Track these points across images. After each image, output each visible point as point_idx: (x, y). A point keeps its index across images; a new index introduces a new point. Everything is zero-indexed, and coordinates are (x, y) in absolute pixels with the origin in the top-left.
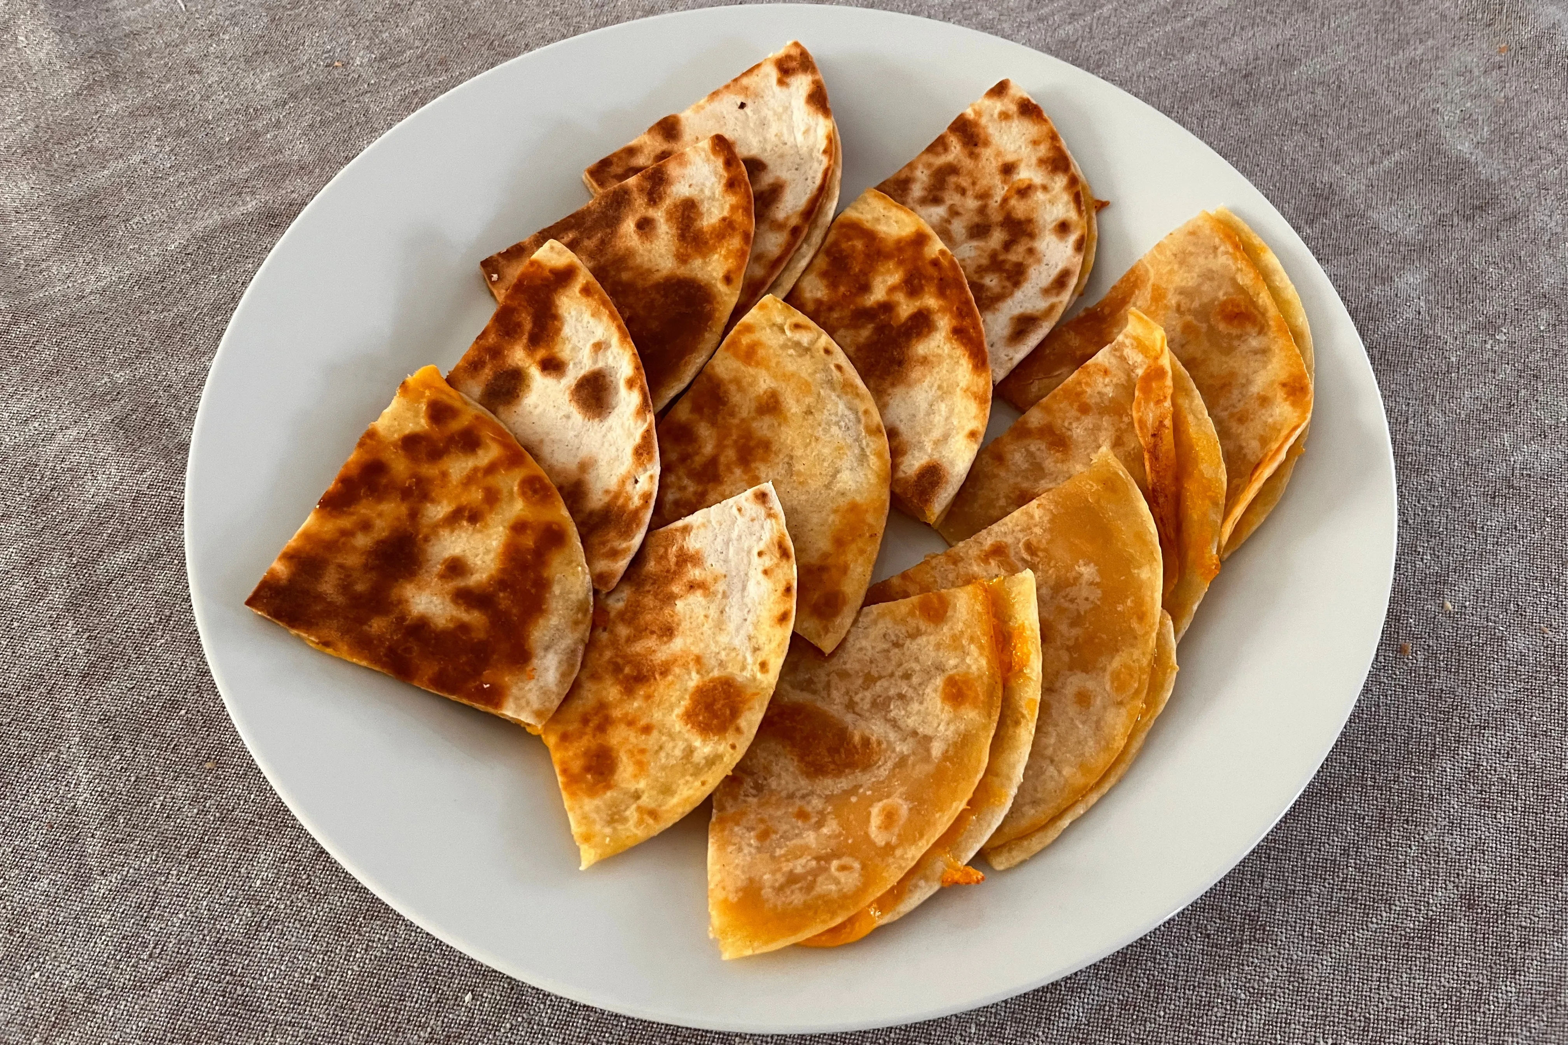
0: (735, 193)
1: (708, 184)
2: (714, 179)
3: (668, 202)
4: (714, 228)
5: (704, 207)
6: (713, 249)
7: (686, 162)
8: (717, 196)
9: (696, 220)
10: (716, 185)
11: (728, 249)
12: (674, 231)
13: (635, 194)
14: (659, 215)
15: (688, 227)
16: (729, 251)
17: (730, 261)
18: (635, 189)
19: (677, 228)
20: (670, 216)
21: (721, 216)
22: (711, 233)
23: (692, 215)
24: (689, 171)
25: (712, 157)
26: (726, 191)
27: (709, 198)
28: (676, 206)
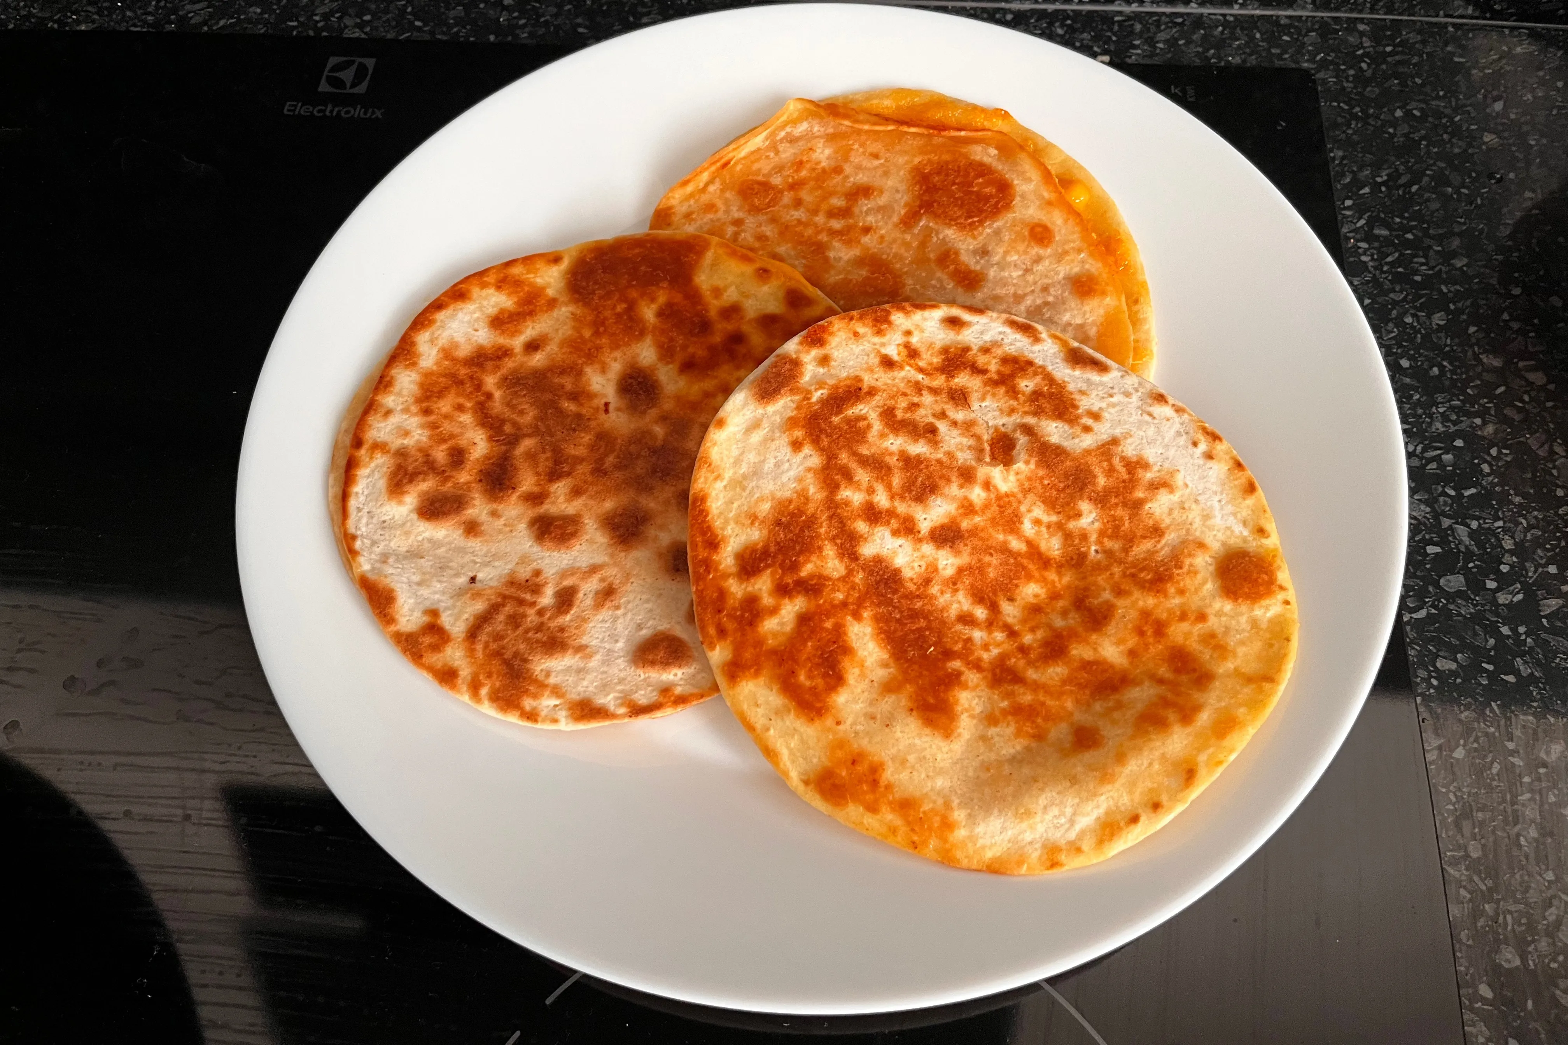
0: (468, 291)
1: (467, 318)
2: (460, 315)
3: (502, 340)
4: (509, 295)
5: (492, 311)
6: (532, 285)
7: (452, 343)
8: (477, 305)
9: (509, 311)
10: (465, 311)
11: (527, 273)
12: (529, 323)
13: (504, 371)
14: (518, 342)
15: (519, 314)
16: (528, 272)
17: (538, 266)
18: (499, 374)
19: (525, 321)
20: (516, 332)
21: (496, 293)
22: (517, 292)
23: (506, 316)
24: (459, 338)
25: (438, 324)
26: (469, 299)
27: (481, 311)
28: (503, 332)
